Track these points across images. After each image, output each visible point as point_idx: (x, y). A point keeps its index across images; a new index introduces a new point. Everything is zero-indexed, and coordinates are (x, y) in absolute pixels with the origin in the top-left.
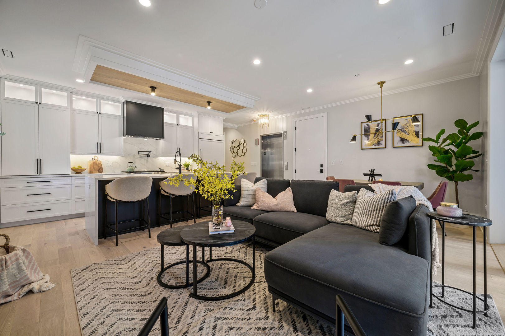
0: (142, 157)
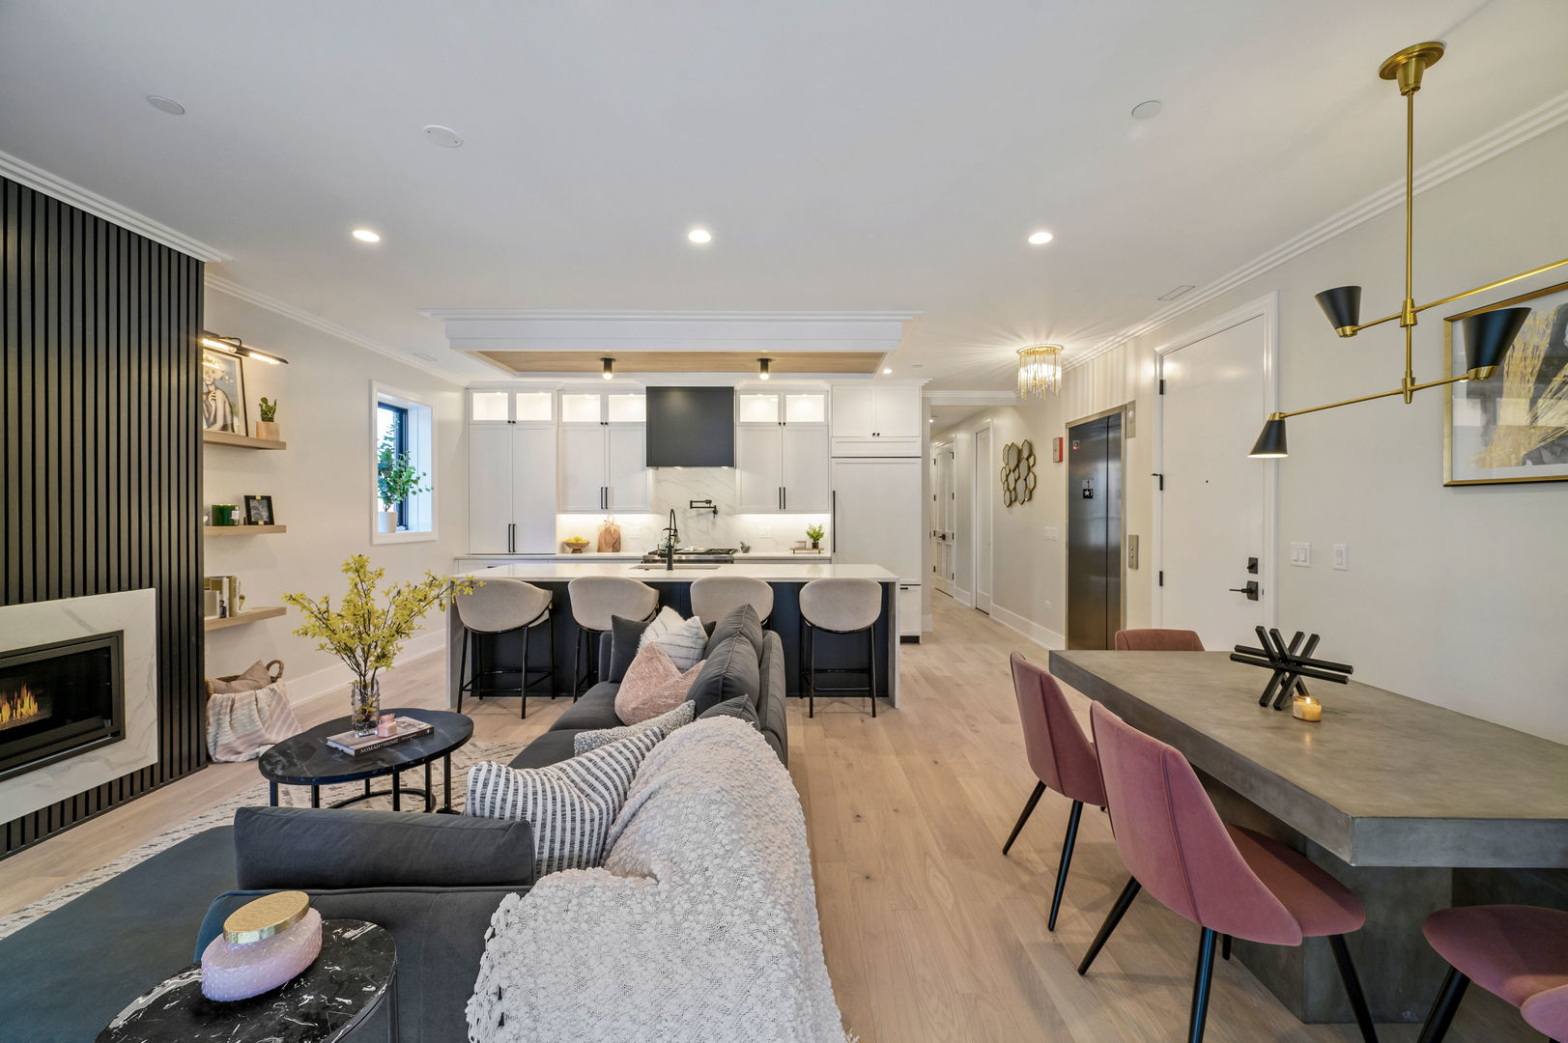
0: (700, 514)
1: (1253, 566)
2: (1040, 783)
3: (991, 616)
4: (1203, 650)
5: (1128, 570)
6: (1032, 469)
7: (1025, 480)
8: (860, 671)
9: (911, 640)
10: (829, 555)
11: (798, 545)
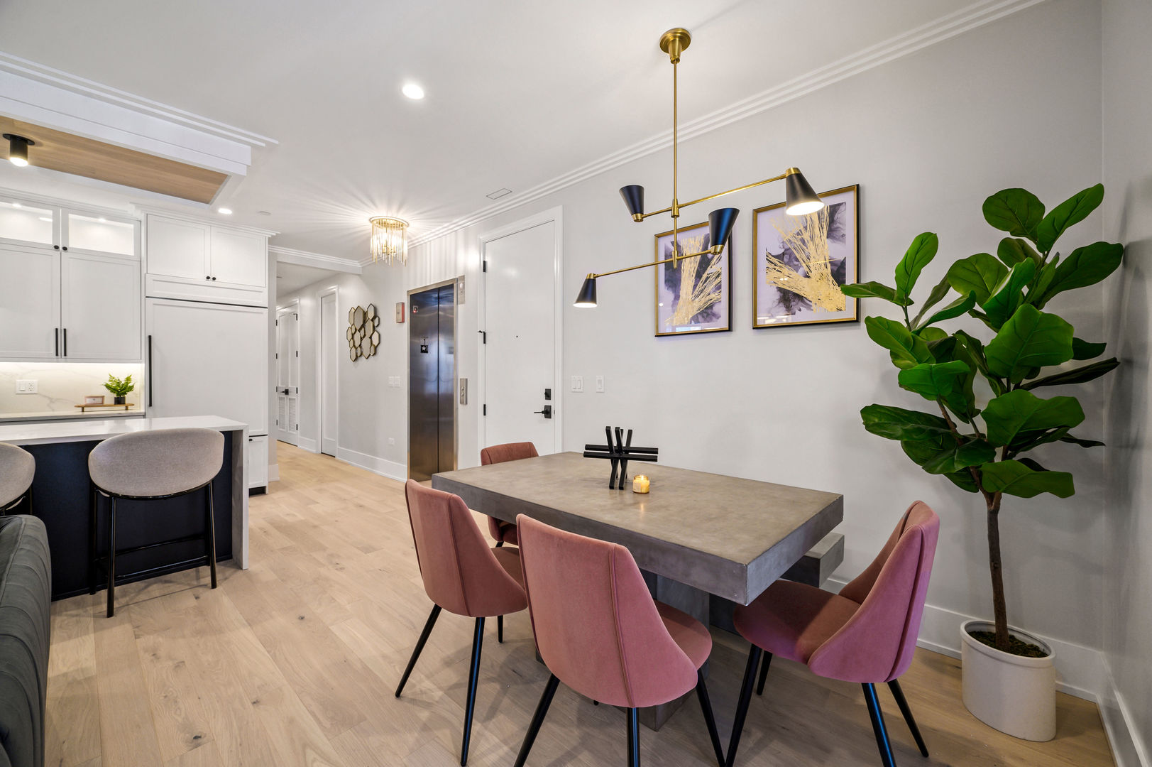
1: (548, 395)
2: (436, 606)
3: (337, 458)
4: (538, 456)
5: (460, 405)
6: (377, 329)
7: (371, 338)
8: (194, 537)
9: (258, 492)
10: (142, 411)
11: (89, 401)
